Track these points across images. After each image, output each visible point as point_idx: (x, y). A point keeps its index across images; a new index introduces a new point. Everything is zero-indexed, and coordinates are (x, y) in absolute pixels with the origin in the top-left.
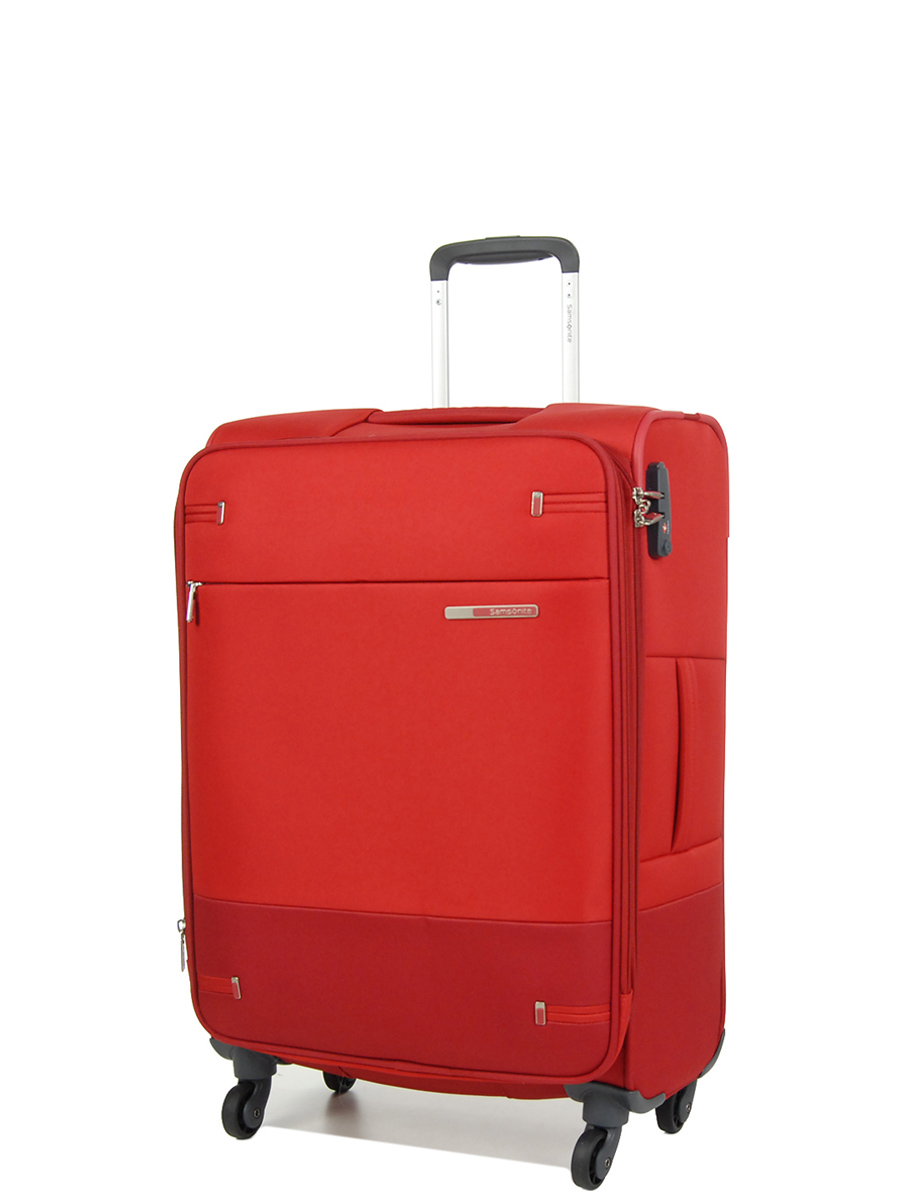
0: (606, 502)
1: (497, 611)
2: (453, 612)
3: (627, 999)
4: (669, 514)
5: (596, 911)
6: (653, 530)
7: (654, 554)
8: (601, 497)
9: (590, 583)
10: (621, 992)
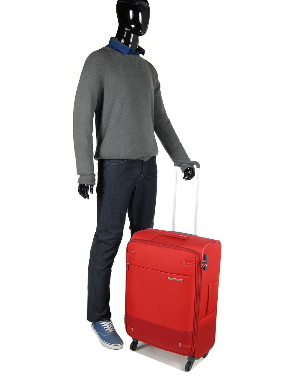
0: (196, 263)
1: (176, 279)
2: (169, 278)
3: (195, 344)
4: (208, 260)
5: (191, 330)
6: (204, 267)
7: (204, 269)
8: (195, 263)
9: (192, 277)
10: (194, 343)
